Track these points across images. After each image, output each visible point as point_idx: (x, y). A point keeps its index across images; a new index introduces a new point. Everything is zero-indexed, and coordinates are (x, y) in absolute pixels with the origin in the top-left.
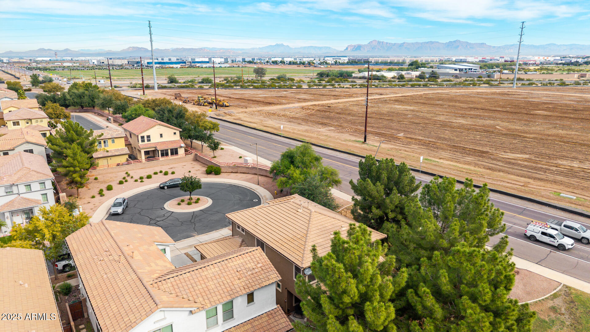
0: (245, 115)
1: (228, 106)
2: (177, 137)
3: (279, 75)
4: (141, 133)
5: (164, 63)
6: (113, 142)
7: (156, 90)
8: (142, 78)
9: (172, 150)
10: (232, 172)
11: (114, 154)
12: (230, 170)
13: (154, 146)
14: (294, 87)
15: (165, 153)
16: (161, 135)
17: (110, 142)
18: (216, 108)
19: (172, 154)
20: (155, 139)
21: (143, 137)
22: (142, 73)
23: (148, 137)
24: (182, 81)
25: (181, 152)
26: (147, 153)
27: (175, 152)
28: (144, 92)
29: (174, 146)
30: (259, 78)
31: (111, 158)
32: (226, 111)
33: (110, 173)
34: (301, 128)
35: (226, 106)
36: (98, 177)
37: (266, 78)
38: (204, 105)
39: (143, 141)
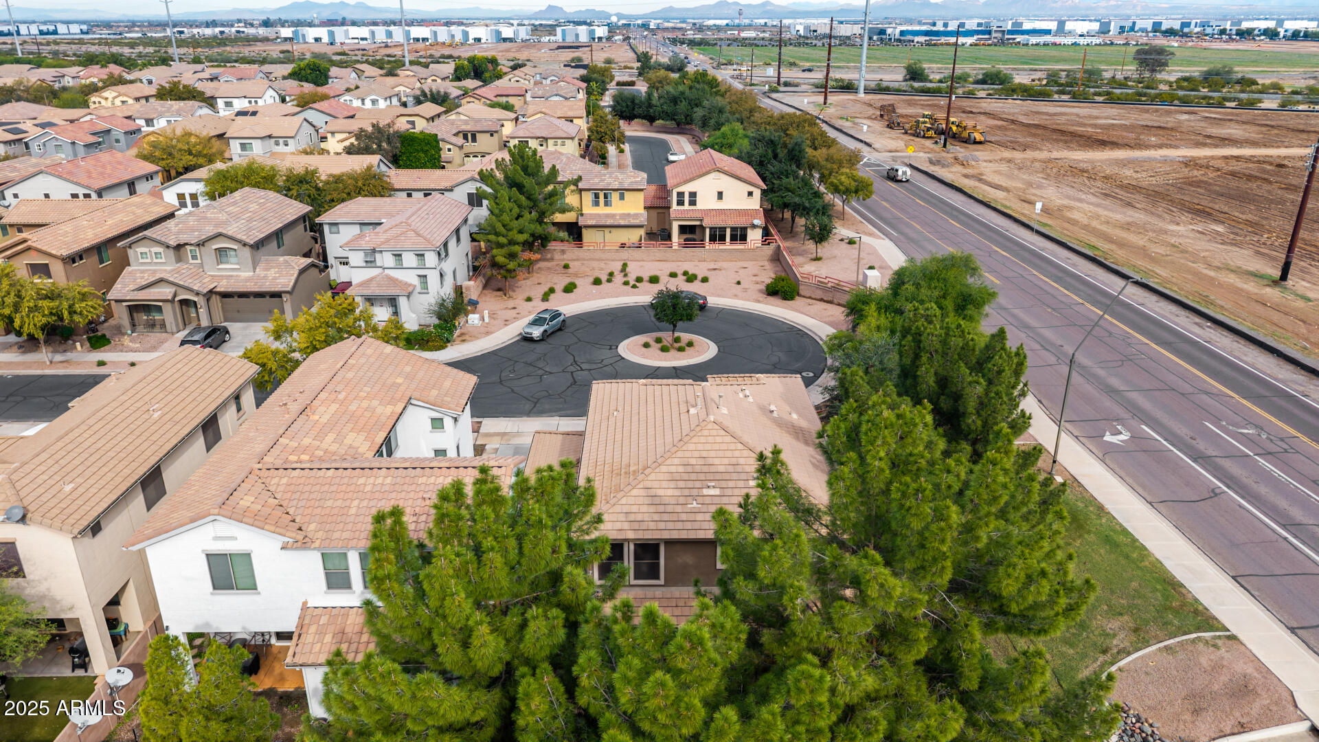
0: (1004, 167)
1: (980, 143)
2: (755, 203)
3: (1212, 66)
4: (678, 185)
5: (937, 33)
6: (622, 197)
7: (861, 95)
8: (828, 65)
9: (733, 229)
10: (821, 300)
11: (616, 223)
12: (819, 294)
13: (699, 215)
14: (1228, 104)
15: (718, 236)
16: (720, 195)
17: (615, 197)
18: (945, 146)
19: (733, 238)
20: (706, 202)
21: (681, 195)
22: (829, 54)
23: (693, 195)
24: (938, 77)
25: (755, 236)
26: (683, 229)
27: (740, 235)
28: (826, 98)
29: (740, 222)
30: (1147, 74)
31: (612, 229)
32: (960, 156)
33: (598, 260)
34: (1119, 217)
35: (975, 142)
36: (571, 264)
37: (1171, 74)
38: (924, 137)
39: (680, 203)
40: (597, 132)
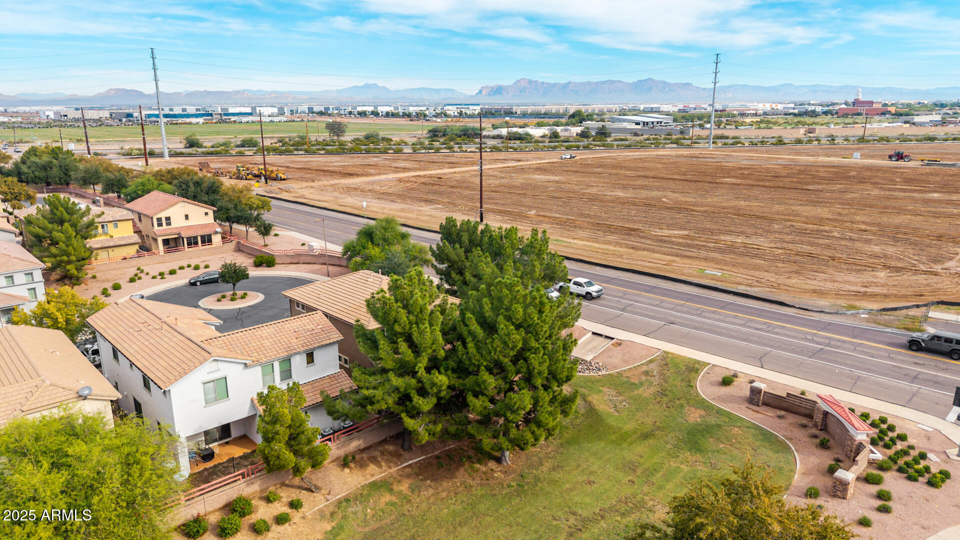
0: (312, 190)
1: (284, 179)
2: (210, 219)
3: (368, 132)
4: (157, 213)
5: (175, 116)
6: (116, 226)
7: (167, 158)
8: (144, 138)
9: (203, 237)
10: (291, 263)
11: (117, 244)
12: (289, 260)
13: (176, 231)
14: (390, 152)
15: (192, 242)
16: (187, 217)
17: (110, 226)
18: (266, 183)
19: (203, 242)
20: (178, 222)
21: (159, 220)
22: (143, 130)
23: (168, 219)
24: (210, 144)
25: (217, 239)
26: (166, 242)
27: (207, 239)
28: (147, 161)
29: (206, 232)
30: (336, 138)
31: (114, 249)
32: (282, 187)
33: (114, 269)
34: (395, 207)
35: (281, 180)
36: (97, 275)
37: (347, 137)
38: (246, 179)
39: (160, 225)
40: (12, 194)
